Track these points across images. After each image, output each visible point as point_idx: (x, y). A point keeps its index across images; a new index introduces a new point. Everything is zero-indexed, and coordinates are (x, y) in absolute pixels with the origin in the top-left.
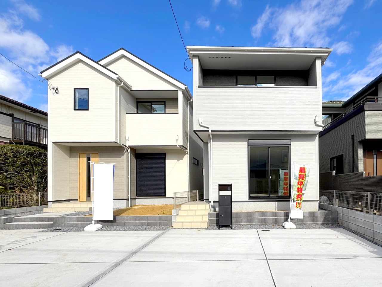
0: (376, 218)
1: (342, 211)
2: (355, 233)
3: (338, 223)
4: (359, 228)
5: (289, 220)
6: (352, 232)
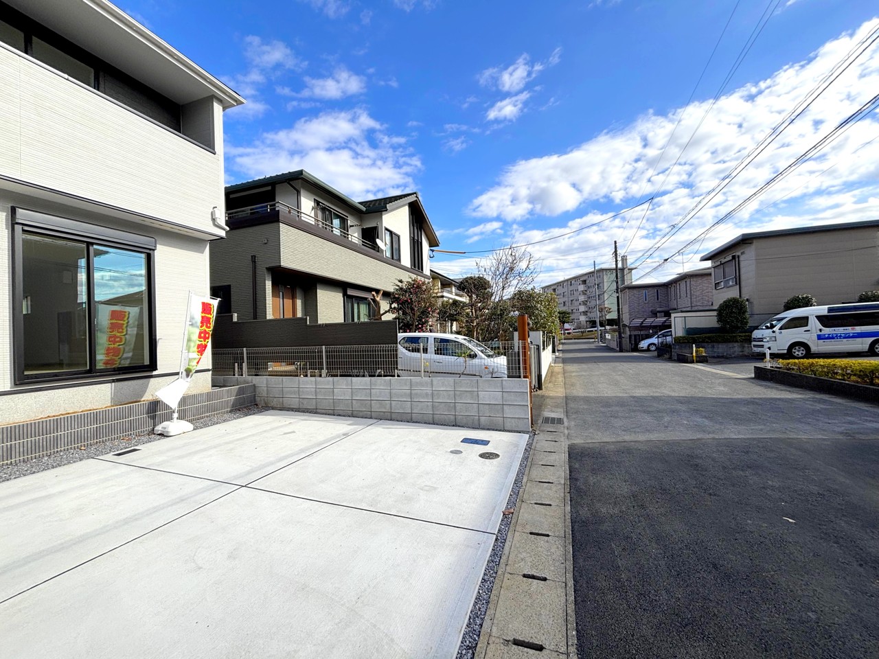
0: (338, 381)
1: (265, 382)
2: (299, 411)
3: (257, 405)
4: (305, 402)
5: (176, 415)
6: (293, 411)
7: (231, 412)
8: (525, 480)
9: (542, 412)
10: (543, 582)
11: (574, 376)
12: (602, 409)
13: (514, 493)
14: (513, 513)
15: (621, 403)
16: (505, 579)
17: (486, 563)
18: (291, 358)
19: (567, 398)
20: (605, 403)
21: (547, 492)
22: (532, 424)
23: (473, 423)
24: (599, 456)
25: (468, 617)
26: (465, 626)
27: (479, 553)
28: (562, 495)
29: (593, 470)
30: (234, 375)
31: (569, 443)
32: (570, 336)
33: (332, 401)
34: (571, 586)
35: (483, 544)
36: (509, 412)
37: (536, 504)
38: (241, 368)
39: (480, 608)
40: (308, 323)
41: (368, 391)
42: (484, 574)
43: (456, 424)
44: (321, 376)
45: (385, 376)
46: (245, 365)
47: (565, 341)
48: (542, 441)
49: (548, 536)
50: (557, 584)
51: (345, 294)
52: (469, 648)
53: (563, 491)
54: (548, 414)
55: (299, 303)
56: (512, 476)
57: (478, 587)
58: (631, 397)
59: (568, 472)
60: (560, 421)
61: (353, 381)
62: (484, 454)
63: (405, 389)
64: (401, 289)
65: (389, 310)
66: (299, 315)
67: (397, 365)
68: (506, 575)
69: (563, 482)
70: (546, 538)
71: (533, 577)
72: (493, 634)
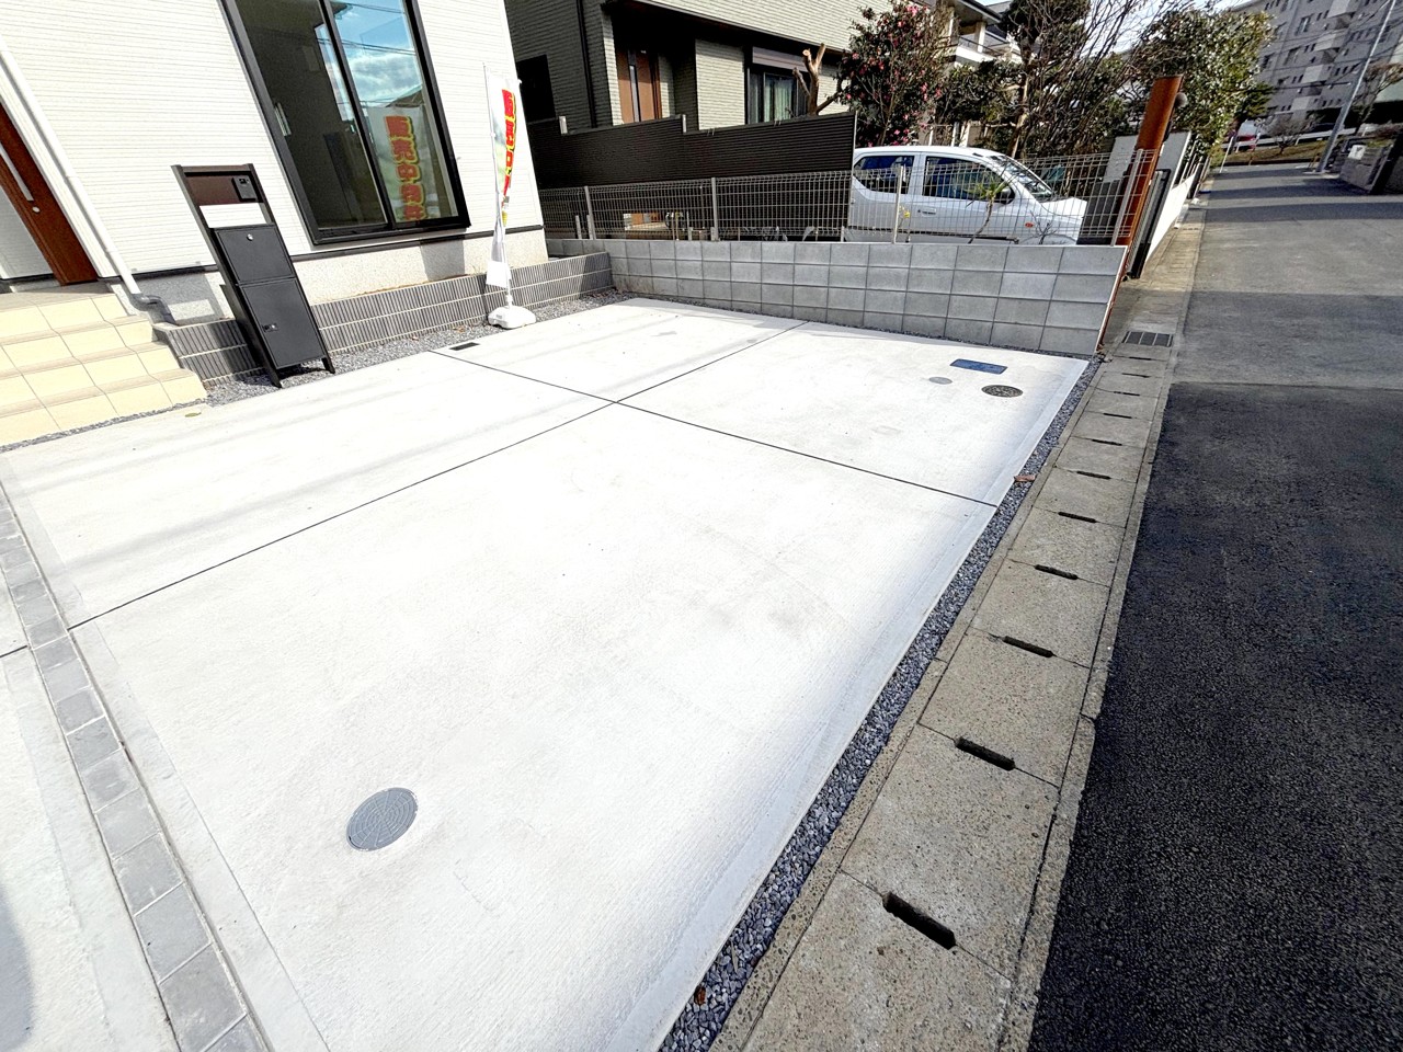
0: (738, 248)
1: (624, 249)
2: (677, 301)
3: (615, 288)
4: (686, 285)
5: (510, 298)
6: (668, 300)
7: (581, 297)
8: (1066, 434)
9: (1128, 322)
10: (1070, 581)
11: (1228, 250)
12: (1278, 321)
13: (1041, 453)
14: (1032, 482)
15: (1334, 309)
16: (1004, 567)
17: (975, 541)
18: (660, 203)
19: (1194, 298)
20: (1292, 308)
21: (1106, 457)
22: (1101, 342)
23: (978, 334)
24: (1241, 408)
25: (937, 600)
26: (932, 609)
27: (965, 528)
28: (1137, 465)
29: (1217, 431)
30: (577, 237)
31: (1176, 380)
32: (1243, 156)
33: (728, 284)
34: (1120, 593)
35: (973, 517)
36: (1058, 317)
37: (1079, 472)
38: (585, 225)
39: (956, 595)
40: (685, 130)
41: (790, 268)
42: (970, 555)
43: (944, 336)
44: (709, 239)
45: (821, 239)
46: (590, 218)
47: (1226, 170)
48: (1115, 374)
49: (1093, 521)
50: (1095, 586)
51: (749, 65)
52: (934, 633)
53: (1140, 458)
54: (1139, 325)
55: (664, 88)
56: (1042, 427)
57: (957, 569)
58: (1367, 297)
59: (1159, 430)
60: (1165, 340)
61: (765, 249)
62: (992, 387)
63: (858, 265)
64: (867, 35)
65: (836, 96)
66: (666, 113)
67: (846, 216)
68: (1006, 562)
69: (1143, 445)
70: (1089, 524)
71: (1053, 571)
72: (975, 626)
